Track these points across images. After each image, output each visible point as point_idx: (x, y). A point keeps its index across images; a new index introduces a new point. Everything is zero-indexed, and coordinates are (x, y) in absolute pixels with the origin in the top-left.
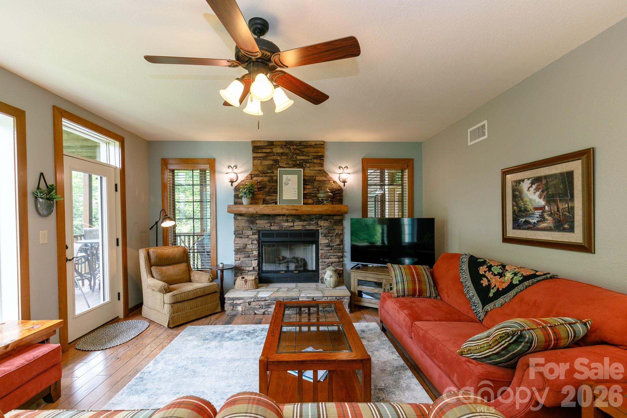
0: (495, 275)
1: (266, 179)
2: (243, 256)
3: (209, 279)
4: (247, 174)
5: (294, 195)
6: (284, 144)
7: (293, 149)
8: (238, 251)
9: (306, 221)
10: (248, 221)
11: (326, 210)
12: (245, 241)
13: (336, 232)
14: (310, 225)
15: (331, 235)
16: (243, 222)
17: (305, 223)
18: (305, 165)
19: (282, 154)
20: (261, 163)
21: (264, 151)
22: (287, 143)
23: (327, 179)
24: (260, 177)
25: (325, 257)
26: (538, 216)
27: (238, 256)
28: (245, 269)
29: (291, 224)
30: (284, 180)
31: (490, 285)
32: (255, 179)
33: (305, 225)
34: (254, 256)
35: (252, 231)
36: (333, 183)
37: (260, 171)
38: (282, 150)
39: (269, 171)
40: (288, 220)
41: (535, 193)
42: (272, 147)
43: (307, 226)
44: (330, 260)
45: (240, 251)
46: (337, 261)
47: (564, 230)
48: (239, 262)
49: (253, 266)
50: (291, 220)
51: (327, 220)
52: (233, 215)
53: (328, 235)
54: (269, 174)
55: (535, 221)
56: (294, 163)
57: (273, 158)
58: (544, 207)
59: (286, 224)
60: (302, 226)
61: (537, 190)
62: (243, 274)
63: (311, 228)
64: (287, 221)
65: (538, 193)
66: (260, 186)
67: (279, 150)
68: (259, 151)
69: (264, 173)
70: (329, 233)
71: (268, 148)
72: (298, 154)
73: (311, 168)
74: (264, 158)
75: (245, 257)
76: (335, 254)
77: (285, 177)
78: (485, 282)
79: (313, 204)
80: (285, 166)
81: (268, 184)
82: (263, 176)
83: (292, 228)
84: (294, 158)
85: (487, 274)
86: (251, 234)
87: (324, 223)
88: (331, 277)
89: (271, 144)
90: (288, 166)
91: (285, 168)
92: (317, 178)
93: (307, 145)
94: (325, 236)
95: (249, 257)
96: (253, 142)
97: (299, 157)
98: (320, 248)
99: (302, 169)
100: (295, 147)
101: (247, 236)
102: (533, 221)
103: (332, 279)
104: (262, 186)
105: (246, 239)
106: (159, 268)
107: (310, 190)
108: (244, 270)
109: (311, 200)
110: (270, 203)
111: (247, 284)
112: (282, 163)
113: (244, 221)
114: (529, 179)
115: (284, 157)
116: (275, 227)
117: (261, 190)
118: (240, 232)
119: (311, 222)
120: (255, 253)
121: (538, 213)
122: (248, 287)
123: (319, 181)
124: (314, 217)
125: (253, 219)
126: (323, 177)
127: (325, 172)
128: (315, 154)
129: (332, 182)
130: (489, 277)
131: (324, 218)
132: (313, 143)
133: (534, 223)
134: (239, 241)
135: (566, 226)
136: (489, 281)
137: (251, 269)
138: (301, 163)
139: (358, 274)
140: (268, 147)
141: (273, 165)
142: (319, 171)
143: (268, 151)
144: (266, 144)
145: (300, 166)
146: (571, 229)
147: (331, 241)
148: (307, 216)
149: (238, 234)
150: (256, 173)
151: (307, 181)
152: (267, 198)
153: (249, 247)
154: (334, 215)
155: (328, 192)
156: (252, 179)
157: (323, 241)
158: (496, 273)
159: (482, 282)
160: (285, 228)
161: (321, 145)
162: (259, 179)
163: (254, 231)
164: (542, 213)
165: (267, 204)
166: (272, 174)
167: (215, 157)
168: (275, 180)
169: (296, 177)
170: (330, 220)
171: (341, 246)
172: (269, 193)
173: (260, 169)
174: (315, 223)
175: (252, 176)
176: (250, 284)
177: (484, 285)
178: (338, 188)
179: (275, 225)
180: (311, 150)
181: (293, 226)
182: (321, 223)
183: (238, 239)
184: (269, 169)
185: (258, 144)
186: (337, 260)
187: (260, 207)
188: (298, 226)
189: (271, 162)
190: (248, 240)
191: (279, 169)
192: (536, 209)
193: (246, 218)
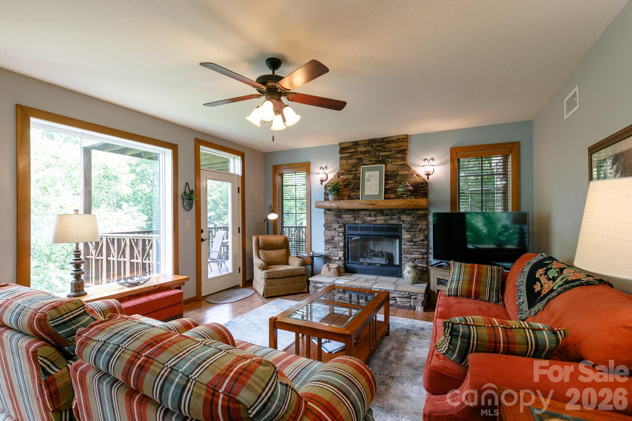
1: (350, 177)
2: (331, 246)
3: (299, 264)
4: (335, 173)
5: (376, 191)
6: (368, 142)
7: (375, 146)
8: (327, 242)
9: (388, 215)
10: (335, 215)
11: (403, 204)
12: (333, 233)
13: (420, 227)
14: (392, 219)
15: (414, 230)
16: (331, 217)
17: (387, 218)
18: (387, 160)
19: (366, 152)
20: (346, 162)
21: (349, 151)
22: (370, 141)
23: (409, 173)
24: (346, 176)
25: (407, 252)
27: (327, 246)
28: (332, 258)
29: (374, 219)
30: (366, 177)
32: (341, 177)
33: (387, 219)
34: (340, 247)
35: (338, 225)
36: (417, 177)
37: (345, 170)
38: (365, 148)
39: (354, 169)
40: (370, 214)
42: (356, 147)
43: (389, 221)
44: (413, 256)
45: (329, 242)
46: (420, 257)
48: (328, 251)
49: (340, 256)
50: (373, 215)
51: (410, 215)
52: (323, 210)
53: (411, 230)
54: (353, 172)
56: (377, 159)
57: (357, 156)
59: (369, 218)
60: (384, 220)
62: (331, 262)
63: (393, 223)
64: (370, 215)
66: (346, 183)
67: (362, 149)
68: (345, 152)
69: (349, 172)
70: (411, 228)
71: (353, 148)
72: (380, 151)
73: (393, 163)
74: (349, 158)
75: (333, 248)
76: (419, 250)
77: (367, 174)
79: (395, 198)
80: (368, 163)
81: (352, 181)
82: (348, 174)
83: (375, 222)
84: (376, 155)
86: (338, 227)
87: (406, 218)
88: (409, 272)
89: (356, 144)
90: (371, 163)
91: (368, 165)
92: (400, 173)
93: (389, 141)
94: (407, 231)
95: (336, 247)
96: (340, 144)
97: (381, 154)
98: (403, 243)
99: (384, 165)
100: (378, 144)
101: (334, 229)
104: (347, 184)
105: (334, 232)
106: (265, 251)
107: (392, 185)
108: (331, 259)
109: (393, 194)
110: (354, 199)
111: (330, 271)
112: (366, 161)
113: (332, 216)
115: (367, 155)
116: (359, 221)
117: (347, 187)
118: (329, 225)
119: (393, 217)
120: (342, 244)
122: (331, 273)
123: (402, 176)
124: (396, 211)
125: (339, 213)
126: (406, 171)
127: (407, 166)
128: (397, 149)
129: (415, 175)
131: (407, 213)
132: (395, 138)
134: (329, 233)
137: (338, 258)
138: (384, 159)
139: (437, 272)
140: (352, 147)
141: (357, 163)
142: (401, 166)
143: (353, 150)
144: (351, 145)
145: (383, 162)
147: (413, 236)
148: (389, 211)
149: (327, 227)
150: (343, 172)
151: (388, 177)
152: (352, 194)
153: (336, 238)
154: (418, 210)
155: (408, 186)
156: (339, 177)
157: (406, 236)
158: (551, 277)
160: (367, 222)
161: (405, 139)
162: (345, 177)
163: (340, 225)
165: (352, 199)
166: (356, 172)
167: (310, 161)
168: (359, 177)
169: (377, 173)
170: (413, 215)
171: (426, 242)
172: (353, 189)
173: (346, 168)
174: (397, 218)
175: (339, 175)
176: (332, 271)
178: (422, 181)
179: (359, 219)
180: (393, 145)
181: (375, 221)
182: (404, 218)
183: (327, 231)
184: (353, 167)
185: (344, 146)
186: (420, 256)
187: (341, 203)
188: (380, 220)
189: (356, 161)
190: (335, 232)
191: (362, 167)
193: (333, 213)
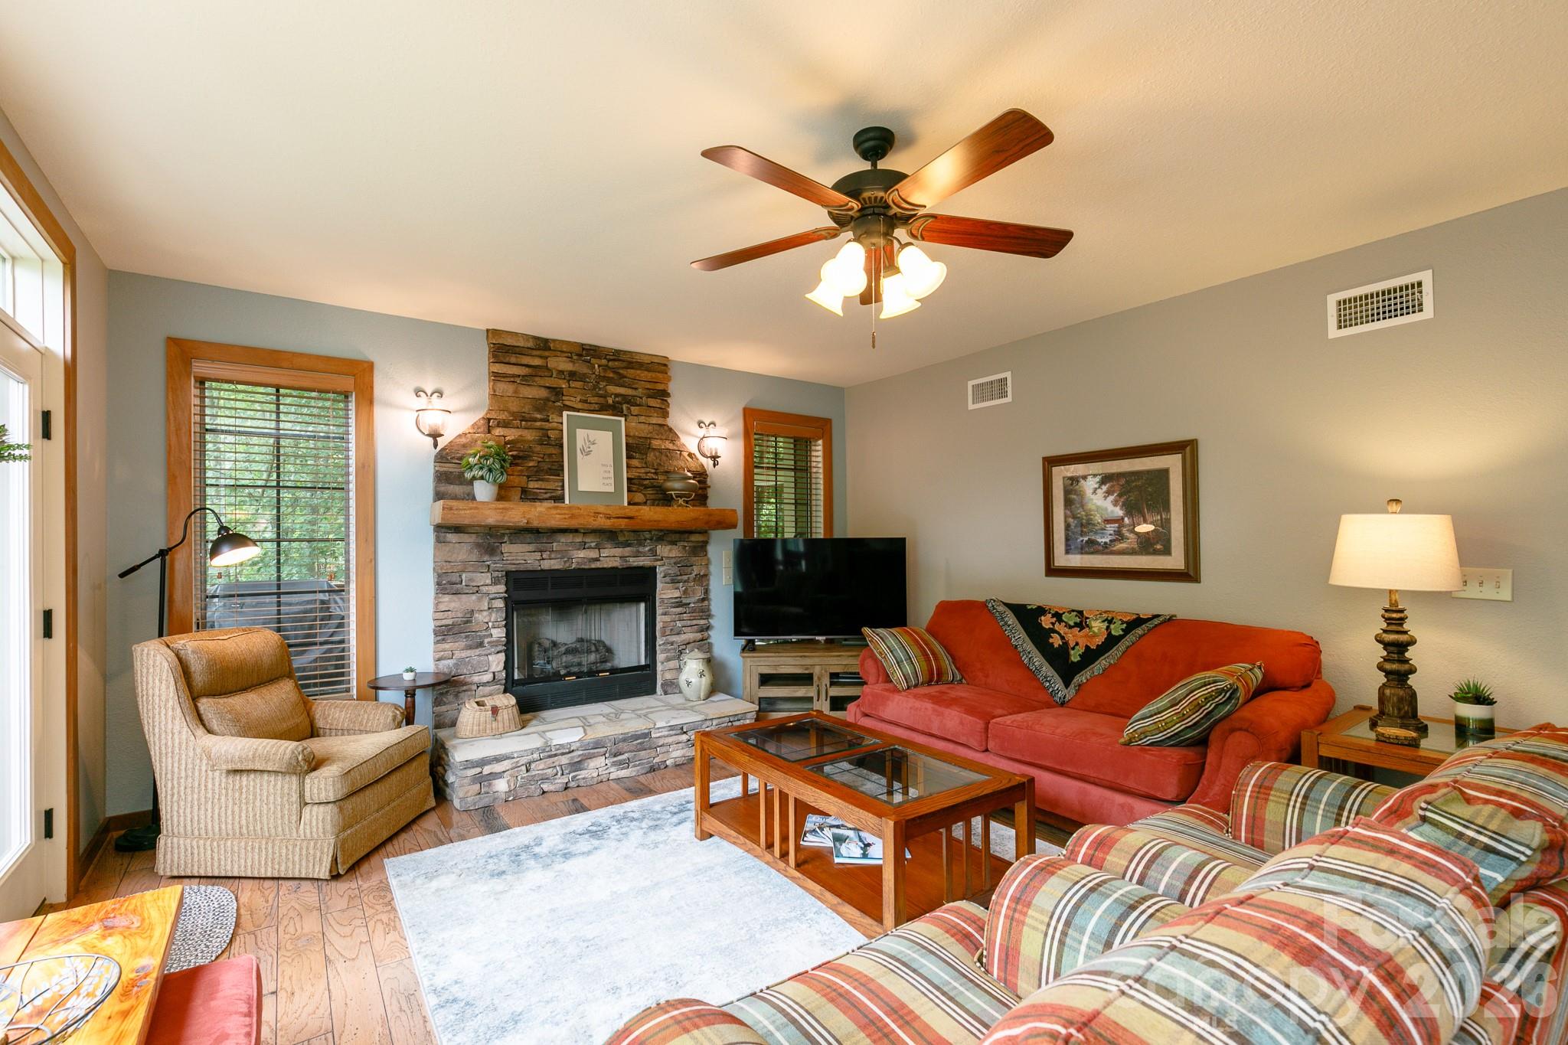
0: (1071, 627)
1: (530, 435)
2: (462, 644)
4: (477, 416)
5: (606, 481)
6: (578, 350)
7: (599, 366)
8: (443, 633)
9: (629, 545)
10: (478, 545)
12: (469, 601)
13: (696, 570)
14: (637, 555)
15: (685, 577)
16: (463, 549)
17: (627, 551)
18: (629, 409)
19: (572, 375)
20: (516, 392)
21: (526, 360)
22: (583, 349)
23: (675, 448)
24: (513, 430)
25: (672, 630)
26: (1112, 532)
27: (446, 646)
28: (468, 680)
29: (593, 554)
30: (580, 444)
31: (1066, 644)
32: (498, 431)
33: (627, 555)
34: (493, 644)
35: (489, 574)
36: (688, 458)
37: (513, 414)
38: (571, 364)
39: (539, 416)
40: (585, 543)
41: (1105, 497)
42: (547, 353)
43: (631, 559)
44: (683, 637)
45: (456, 630)
46: (698, 639)
47: (1156, 552)
48: (450, 662)
49: (493, 668)
50: (593, 545)
51: (674, 543)
52: (432, 530)
53: (679, 578)
54: (538, 424)
55: (1107, 540)
56: (602, 400)
57: (548, 382)
58: (1123, 519)
59: (582, 554)
60: (621, 557)
61: (1109, 493)
62: (461, 695)
63: (641, 564)
64: (583, 546)
65: (1111, 498)
66: (514, 453)
67: (565, 365)
68: (513, 360)
69: (524, 419)
70: (681, 575)
71: (536, 356)
72: (610, 381)
73: (642, 419)
74: (526, 380)
75: (470, 648)
76: (695, 622)
77: (581, 434)
78: (1056, 641)
79: (645, 503)
80: (579, 406)
81: (538, 448)
82: (521, 427)
83: (597, 565)
84: (600, 389)
85: (1057, 627)
86: (489, 581)
87: (670, 550)
88: (699, 674)
89: (543, 345)
90: (586, 406)
91: (578, 410)
92: (656, 443)
93: (632, 363)
94: (673, 582)
95: (481, 645)
96: (491, 333)
97: (612, 389)
98: (659, 611)
99: (623, 419)
100: (604, 362)
101: (476, 589)
102: (1104, 540)
103: (704, 678)
104: (521, 454)
105: (474, 597)
106: (221, 700)
107: (639, 470)
108: (466, 684)
109: (639, 494)
110: (541, 500)
111: (499, 718)
112: (572, 399)
113: (466, 547)
114: (1095, 475)
115: (579, 384)
116: (552, 562)
117: (517, 465)
118: (455, 578)
119: (641, 549)
120: (499, 633)
121: (1111, 528)
122: (501, 725)
123: (660, 451)
124: (648, 535)
125: (493, 541)
126: (667, 442)
127: (671, 430)
128: (649, 386)
129: (685, 454)
130: (1062, 632)
131: (669, 539)
132: (647, 360)
133: (1106, 543)
134: (455, 605)
135: (1159, 547)
136: (1062, 638)
137: (488, 677)
138: (618, 403)
139: (760, 661)
140: (535, 353)
141: (547, 400)
142: (657, 428)
143: (537, 362)
144: (530, 344)
145: (615, 409)
146: (1167, 551)
147: (685, 592)
148: (632, 534)
149: (446, 584)
150: (503, 416)
151: (636, 448)
152: (532, 485)
153: (481, 617)
154: (691, 532)
155: (690, 478)
156: (489, 432)
157: (665, 592)
158: (1072, 623)
159: (1051, 640)
160: (578, 563)
161: (660, 367)
162: (511, 434)
163: (496, 574)
164: (1119, 527)
165: (534, 500)
166: (546, 425)
167: (372, 358)
168: (557, 439)
169: (608, 436)
170: (682, 543)
171: (706, 603)
172: (537, 471)
173: (514, 406)
174: (650, 550)
175: (488, 424)
176: (506, 717)
177: (1056, 646)
178: (699, 469)
179: (553, 556)
180: (644, 375)
181: (597, 560)
182: (663, 550)
183: (447, 598)
184: (539, 410)
185: (509, 341)
186: (699, 636)
188: (610, 557)
189: (543, 393)
190: (480, 600)
191: (565, 413)
192: (1108, 521)
193: (472, 538)
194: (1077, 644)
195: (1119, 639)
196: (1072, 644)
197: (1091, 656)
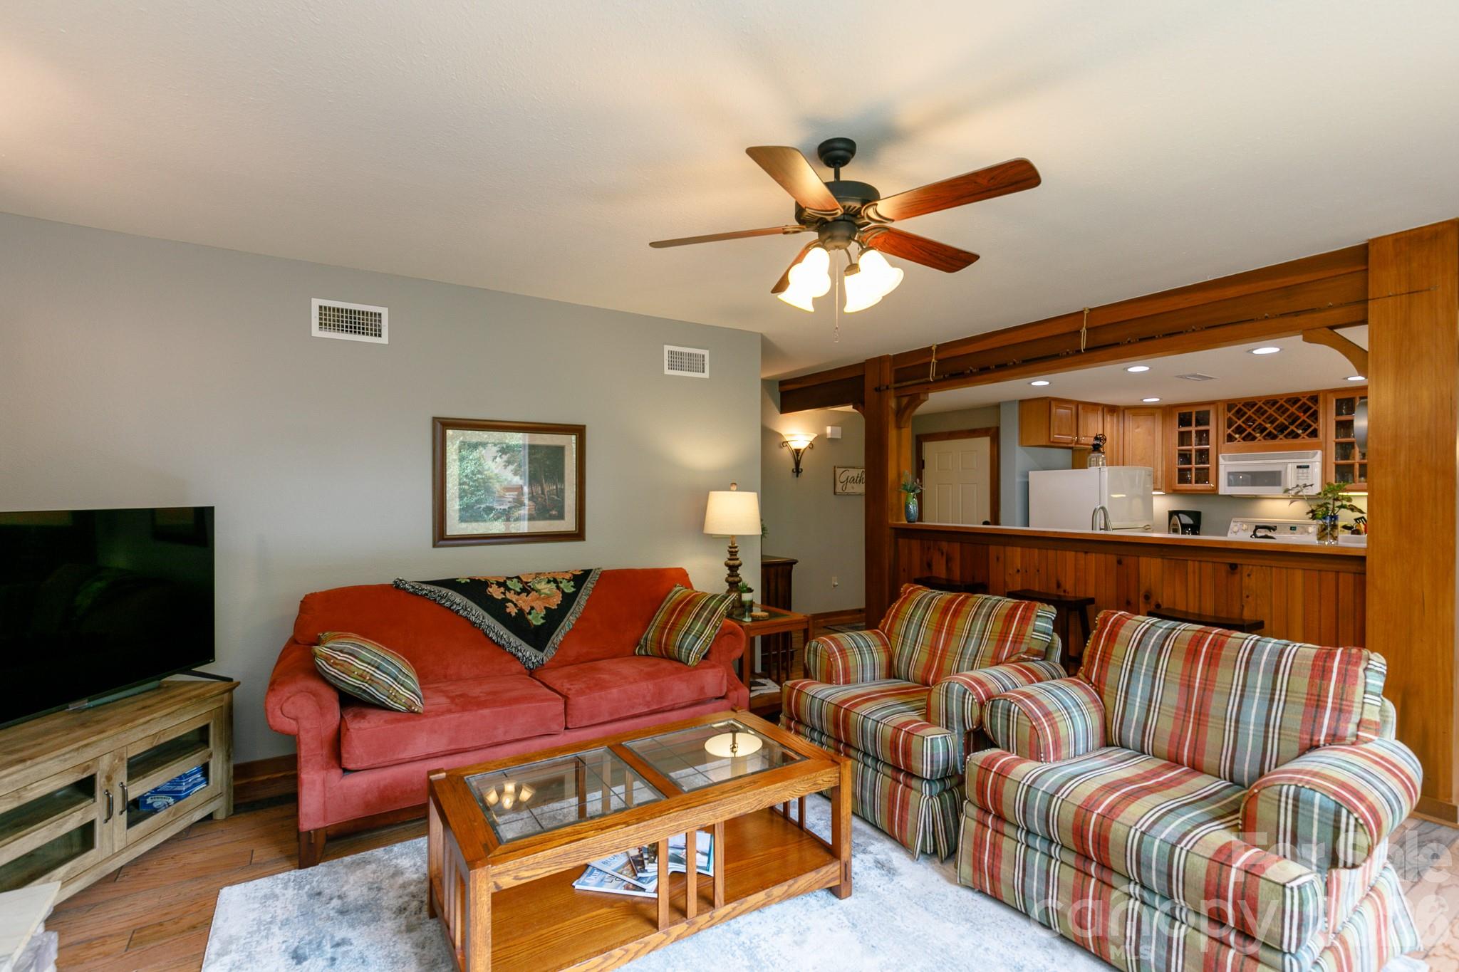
26: (511, 500)
31: (521, 610)
41: (506, 467)
47: (552, 518)
55: (506, 507)
58: (522, 487)
61: (509, 462)
65: (511, 467)
78: (512, 610)
85: (509, 595)
102: (502, 507)
114: (495, 445)
121: (510, 496)
130: (514, 600)
133: (504, 510)
135: (554, 513)
136: (516, 605)
146: (561, 516)
159: (508, 610)
164: (518, 495)
177: (513, 614)
192: (508, 489)
194: (532, 608)
195: (574, 595)
196: (527, 609)
197: (554, 617)
